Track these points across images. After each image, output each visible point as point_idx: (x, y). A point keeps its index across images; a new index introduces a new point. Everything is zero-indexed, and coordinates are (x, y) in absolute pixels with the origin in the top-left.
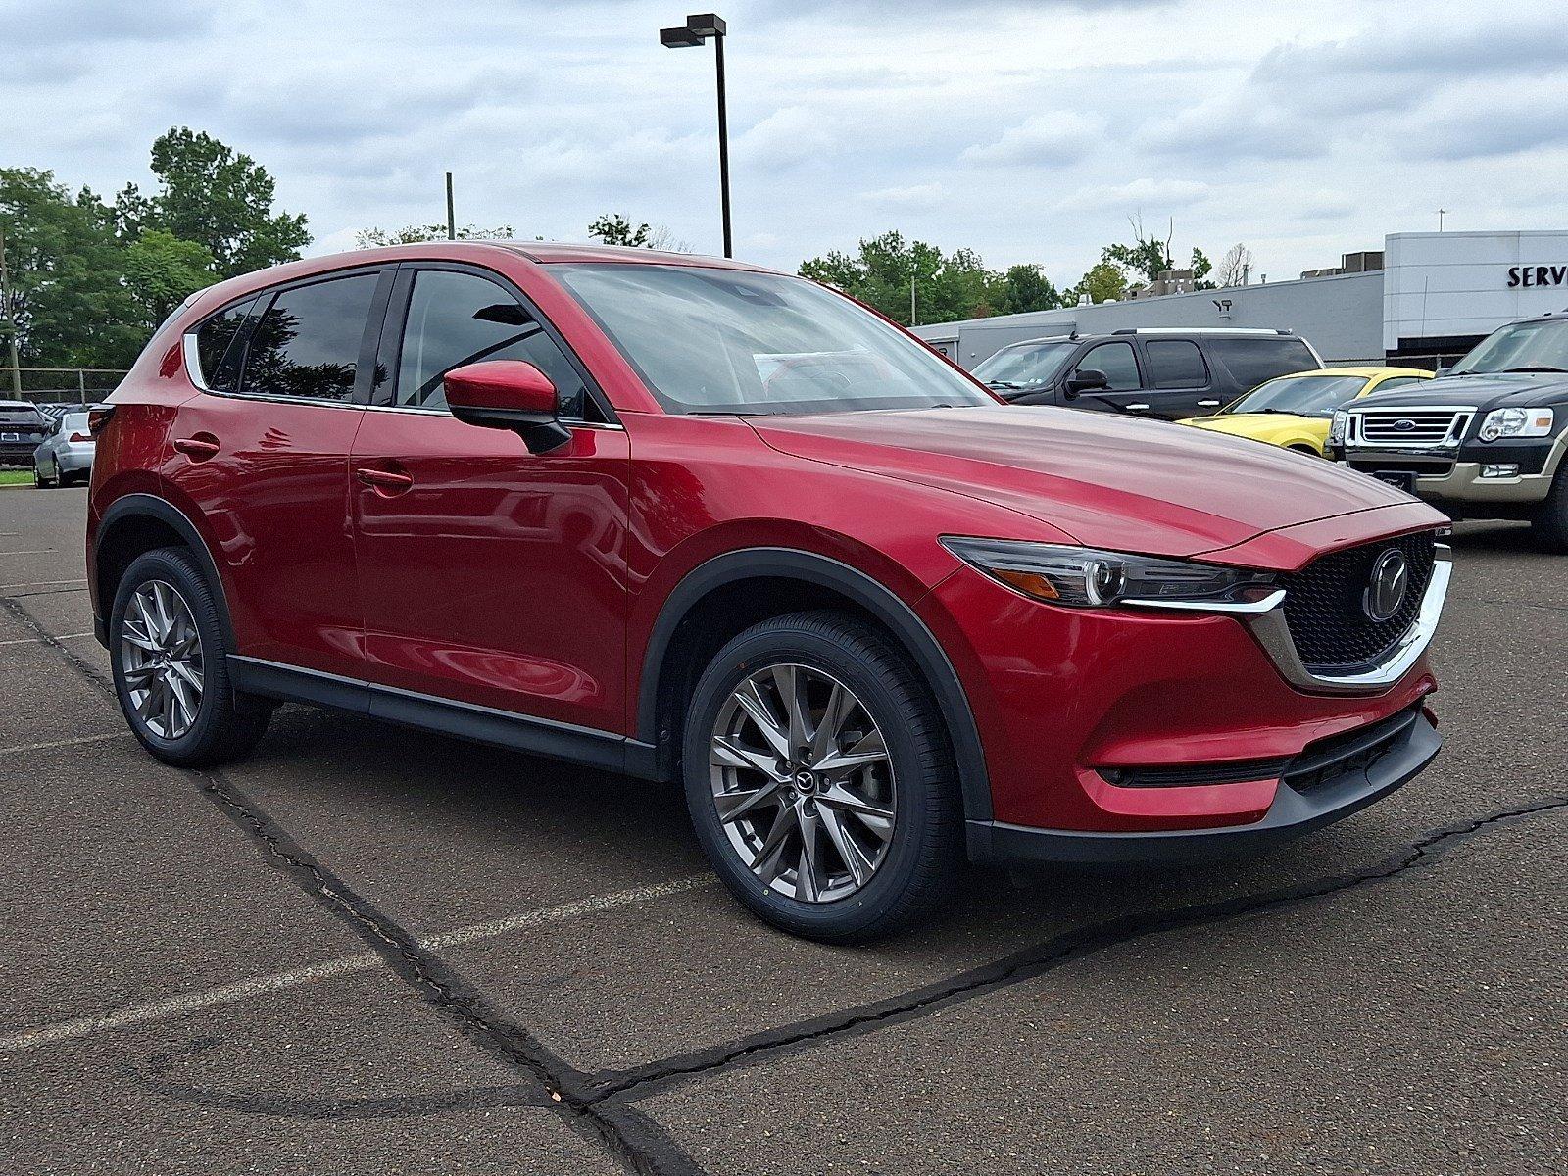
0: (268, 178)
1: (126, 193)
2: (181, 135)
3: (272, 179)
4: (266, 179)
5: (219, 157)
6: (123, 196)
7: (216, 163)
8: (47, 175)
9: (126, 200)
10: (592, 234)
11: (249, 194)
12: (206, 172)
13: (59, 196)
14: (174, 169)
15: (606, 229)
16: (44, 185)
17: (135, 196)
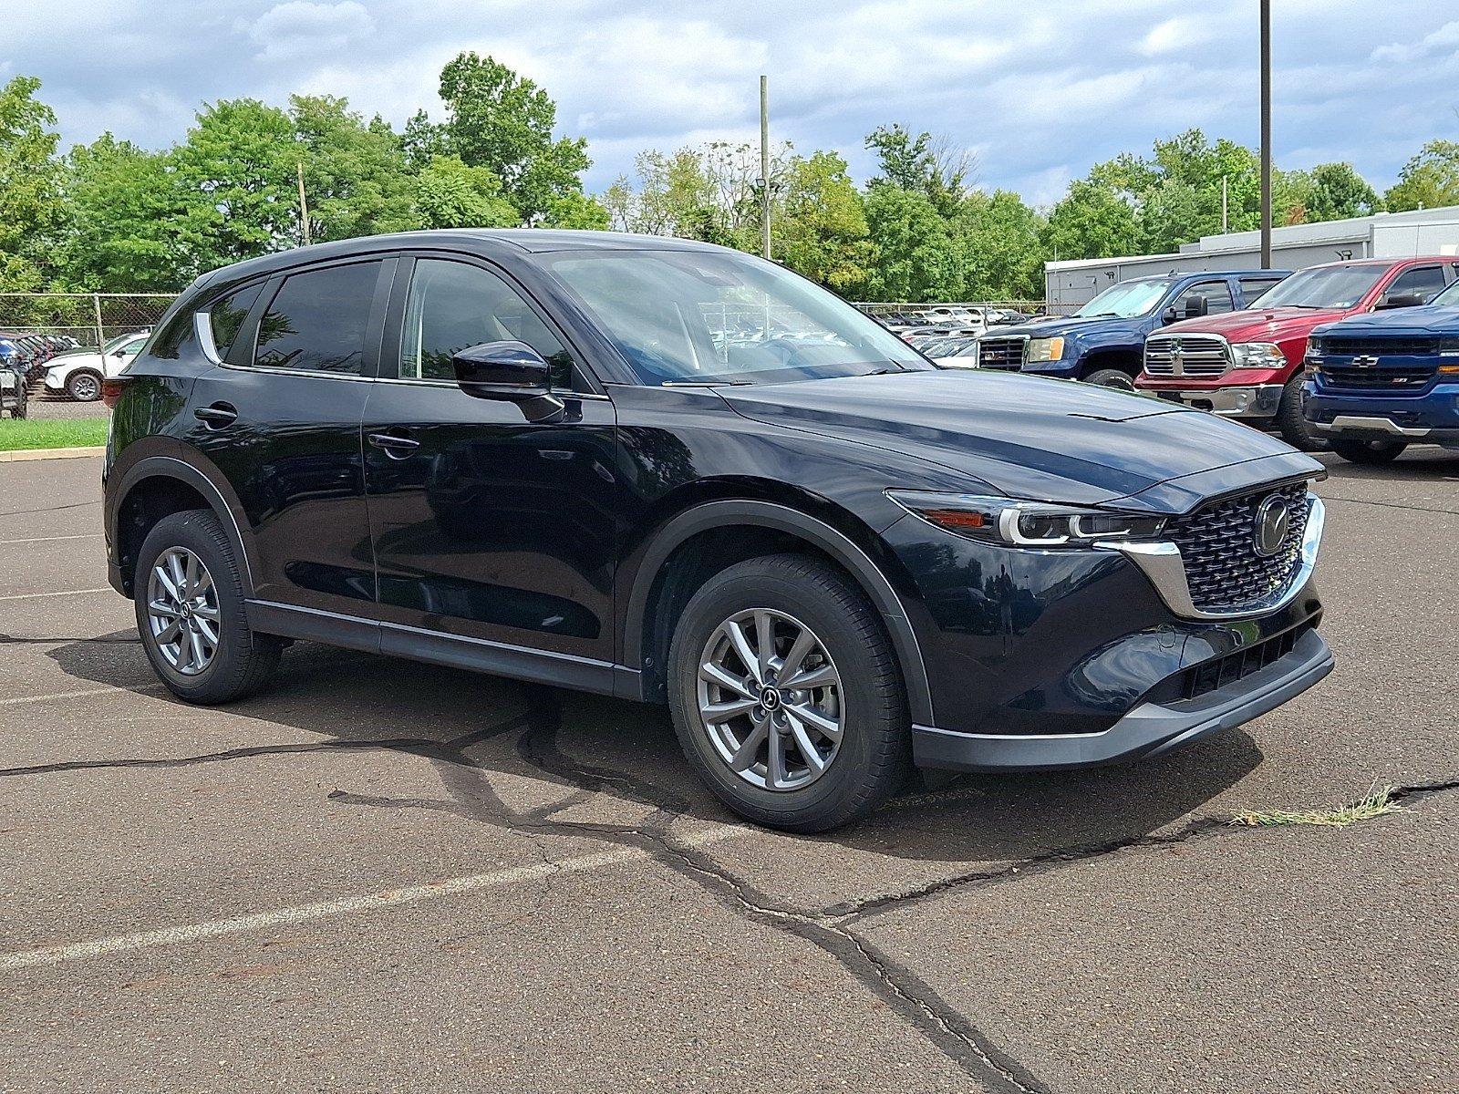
0: (549, 102)
1: (417, 120)
2: (469, 60)
3: (553, 102)
4: (547, 103)
5: (504, 81)
6: (413, 123)
7: (501, 87)
8: (343, 102)
9: (416, 127)
10: (868, 145)
11: (531, 119)
12: (490, 98)
13: (353, 124)
14: (460, 95)
15: (884, 140)
16: (340, 114)
17: (424, 123)
